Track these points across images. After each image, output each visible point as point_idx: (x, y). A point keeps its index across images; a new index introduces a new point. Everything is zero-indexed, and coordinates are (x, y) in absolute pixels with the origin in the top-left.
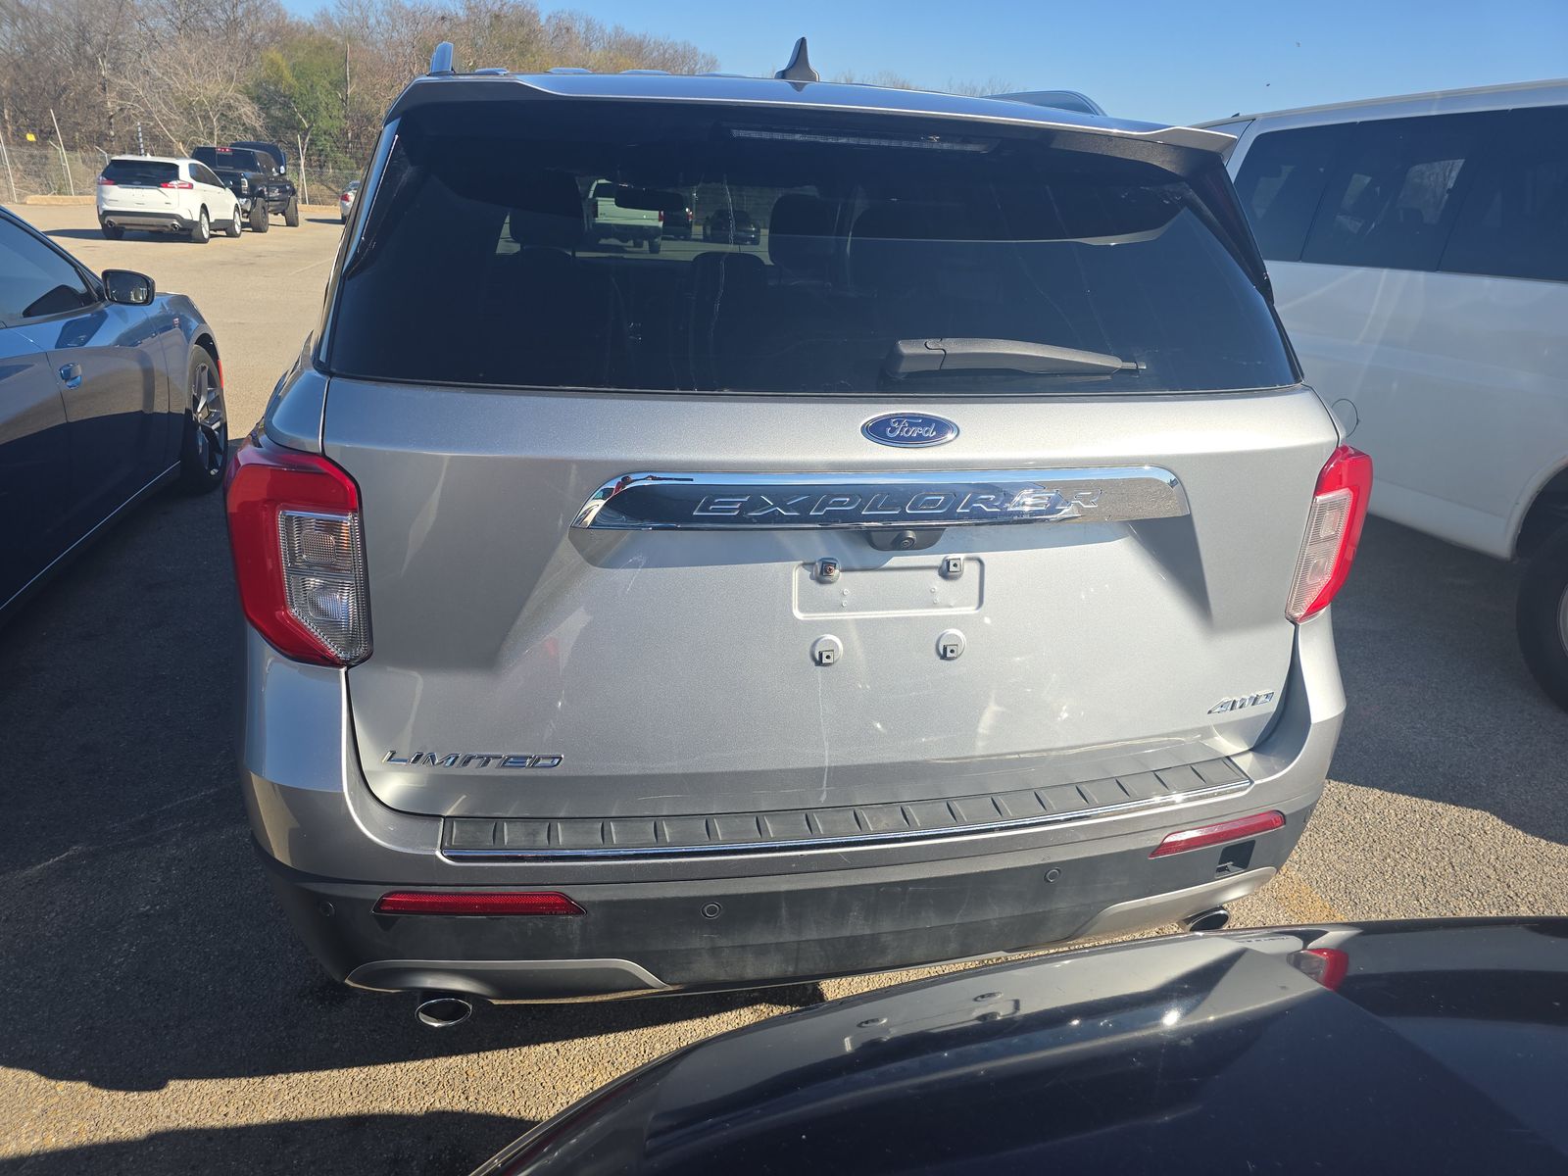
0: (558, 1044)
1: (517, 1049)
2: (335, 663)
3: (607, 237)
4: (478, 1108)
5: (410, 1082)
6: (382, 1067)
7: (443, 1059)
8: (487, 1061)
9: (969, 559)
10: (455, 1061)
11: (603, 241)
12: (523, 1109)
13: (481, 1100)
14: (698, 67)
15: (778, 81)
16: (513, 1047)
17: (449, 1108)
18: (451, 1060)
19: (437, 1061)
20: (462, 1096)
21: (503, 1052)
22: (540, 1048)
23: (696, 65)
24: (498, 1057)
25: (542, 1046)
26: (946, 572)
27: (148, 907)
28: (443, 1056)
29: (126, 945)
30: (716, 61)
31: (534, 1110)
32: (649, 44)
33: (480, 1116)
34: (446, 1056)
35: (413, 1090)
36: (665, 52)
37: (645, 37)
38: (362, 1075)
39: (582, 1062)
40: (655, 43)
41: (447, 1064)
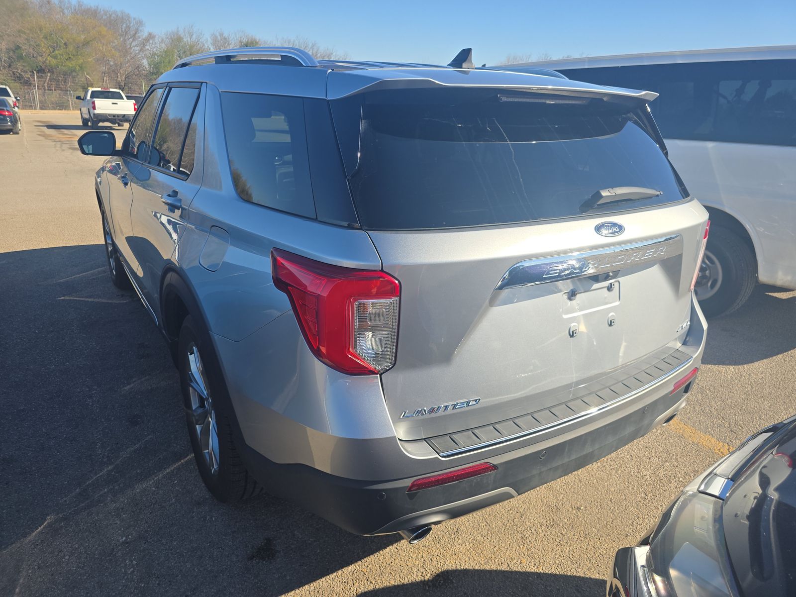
0: (395, 545)
1: (377, 553)
2: (372, 372)
3: (103, 121)
4: (380, 585)
5: (338, 584)
6: (319, 581)
7: (346, 568)
8: (368, 563)
9: (616, 281)
10: (352, 567)
11: (101, 124)
12: (401, 580)
13: (379, 581)
14: (132, 25)
15: (452, 69)
16: (375, 552)
17: (366, 590)
18: (350, 568)
19: (344, 570)
20: (369, 583)
21: (372, 556)
22: (388, 549)
23: (130, 24)
24: (372, 559)
25: (388, 548)
26: (610, 288)
27: (124, 538)
28: (345, 567)
29: (127, 561)
30: (142, 22)
31: (406, 578)
32: (100, 12)
33: (383, 589)
34: (347, 566)
35: (342, 586)
36: (110, 16)
37: (97, 7)
38: (312, 588)
39: (411, 550)
40: (104, 10)
41: (349, 570)
